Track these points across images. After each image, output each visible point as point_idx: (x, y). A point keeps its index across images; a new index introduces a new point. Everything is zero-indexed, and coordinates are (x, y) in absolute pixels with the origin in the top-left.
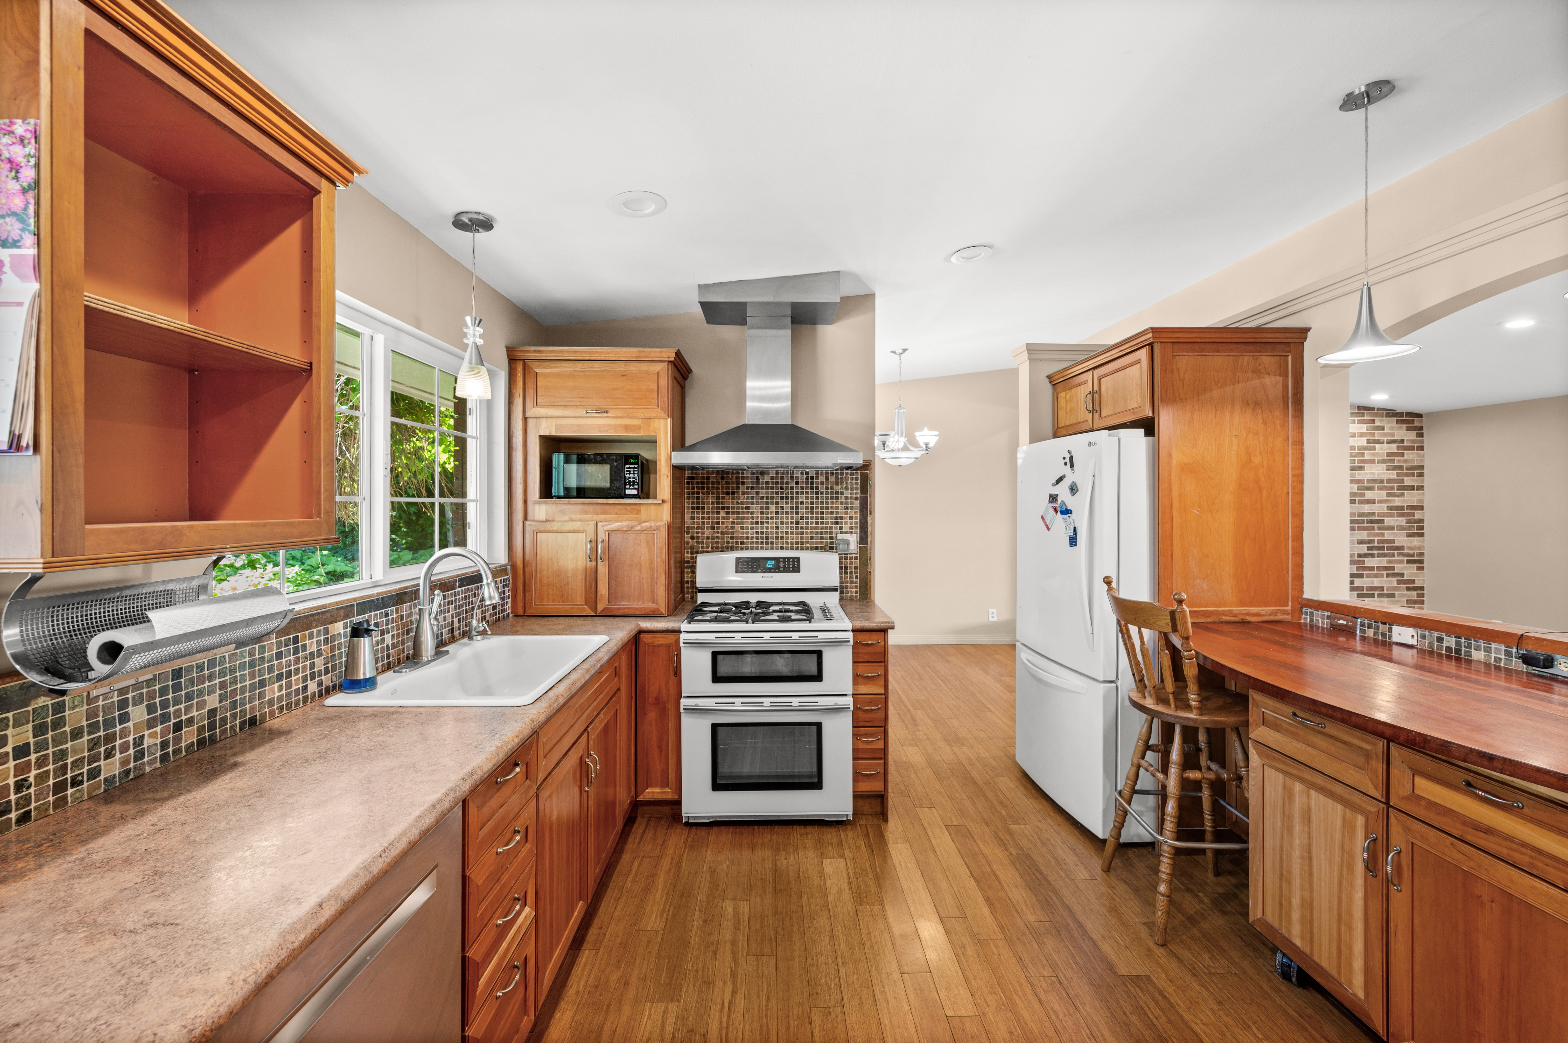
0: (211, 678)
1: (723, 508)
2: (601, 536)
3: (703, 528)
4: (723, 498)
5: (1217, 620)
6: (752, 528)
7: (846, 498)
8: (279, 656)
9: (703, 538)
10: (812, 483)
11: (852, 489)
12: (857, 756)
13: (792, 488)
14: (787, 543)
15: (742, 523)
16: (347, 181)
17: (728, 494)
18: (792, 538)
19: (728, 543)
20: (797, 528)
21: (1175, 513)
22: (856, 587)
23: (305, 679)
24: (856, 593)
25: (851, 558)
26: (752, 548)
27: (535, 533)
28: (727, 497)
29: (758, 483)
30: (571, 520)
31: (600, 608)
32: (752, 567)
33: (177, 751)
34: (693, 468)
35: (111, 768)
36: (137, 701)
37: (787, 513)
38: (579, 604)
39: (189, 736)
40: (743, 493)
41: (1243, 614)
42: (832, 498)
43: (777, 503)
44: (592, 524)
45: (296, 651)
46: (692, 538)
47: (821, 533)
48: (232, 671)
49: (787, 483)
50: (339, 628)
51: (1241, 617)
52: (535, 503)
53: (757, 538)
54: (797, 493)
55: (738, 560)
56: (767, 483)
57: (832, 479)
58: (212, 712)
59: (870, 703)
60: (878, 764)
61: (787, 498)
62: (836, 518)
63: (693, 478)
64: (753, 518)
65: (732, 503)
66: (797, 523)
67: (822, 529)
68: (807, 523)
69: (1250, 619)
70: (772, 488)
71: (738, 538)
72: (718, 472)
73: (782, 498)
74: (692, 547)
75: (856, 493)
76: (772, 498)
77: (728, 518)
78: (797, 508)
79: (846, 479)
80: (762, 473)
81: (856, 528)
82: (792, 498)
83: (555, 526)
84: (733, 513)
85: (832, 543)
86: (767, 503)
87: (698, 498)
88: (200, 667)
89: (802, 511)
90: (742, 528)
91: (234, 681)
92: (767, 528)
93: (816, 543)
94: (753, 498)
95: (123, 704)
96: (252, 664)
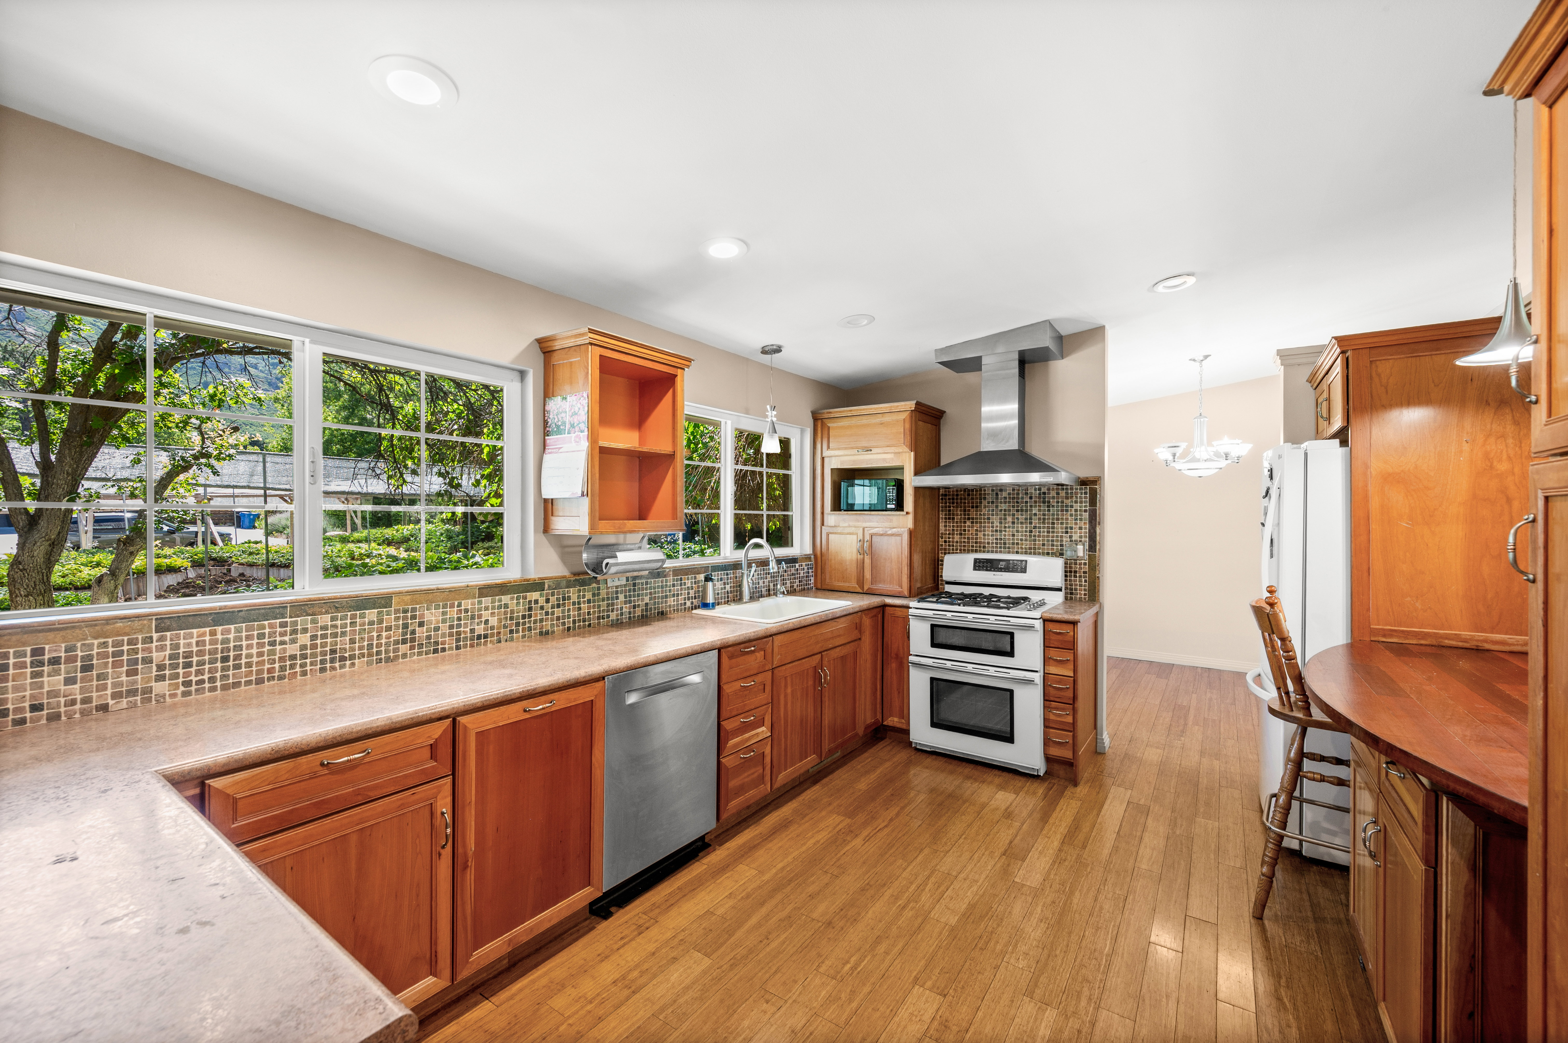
0: (646, 589)
1: (969, 519)
2: (867, 538)
3: (953, 534)
4: (969, 511)
5: (1434, 643)
6: (992, 535)
7: (1076, 511)
8: (674, 585)
9: (953, 542)
10: (1044, 498)
11: (1081, 502)
12: (1047, 724)
13: (1026, 502)
14: (1022, 548)
15: (984, 531)
16: (688, 366)
17: (973, 507)
18: (1026, 544)
19: (973, 546)
20: (1030, 536)
21: (1374, 526)
22: (1085, 590)
23: (685, 599)
24: (1085, 595)
25: (1080, 564)
26: (992, 552)
27: (828, 535)
28: (972, 510)
29: (997, 498)
30: (849, 526)
31: (866, 588)
32: (987, 567)
33: (634, 617)
34: (946, 488)
35: (613, 616)
36: (621, 592)
37: (1022, 523)
38: (853, 585)
39: (638, 612)
40: (985, 507)
41: (1477, 641)
42: (1062, 511)
43: (1013, 515)
44: (861, 530)
45: (681, 585)
46: (945, 542)
47: (1053, 541)
48: (654, 588)
49: (1022, 498)
50: (702, 577)
51: (1475, 643)
52: (828, 514)
53: (997, 543)
54: (1031, 506)
55: (976, 560)
56: (1005, 498)
57: (1063, 494)
58: (647, 604)
59: (1059, 682)
60: (1067, 736)
61: (1022, 510)
62: (1066, 528)
63: (946, 495)
64: (993, 527)
65: (976, 515)
66: (1031, 532)
67: (1053, 537)
68: (1040, 532)
69: (1487, 646)
70: (1009, 502)
71: (980, 543)
72: (965, 490)
73: (1018, 511)
74: (945, 549)
75: (1085, 506)
76: (1009, 510)
77: (973, 527)
78: (1031, 519)
79: (1076, 493)
80: (1001, 490)
81: (1085, 537)
82: (1026, 511)
83: (839, 530)
84: (977, 523)
85: (1062, 550)
86: (1005, 515)
87: (950, 511)
88: (642, 583)
89: (1035, 521)
90: (984, 535)
91: (655, 593)
92: (1005, 535)
93: (1048, 549)
94: (993, 510)
95: (617, 592)
96: (662, 587)
